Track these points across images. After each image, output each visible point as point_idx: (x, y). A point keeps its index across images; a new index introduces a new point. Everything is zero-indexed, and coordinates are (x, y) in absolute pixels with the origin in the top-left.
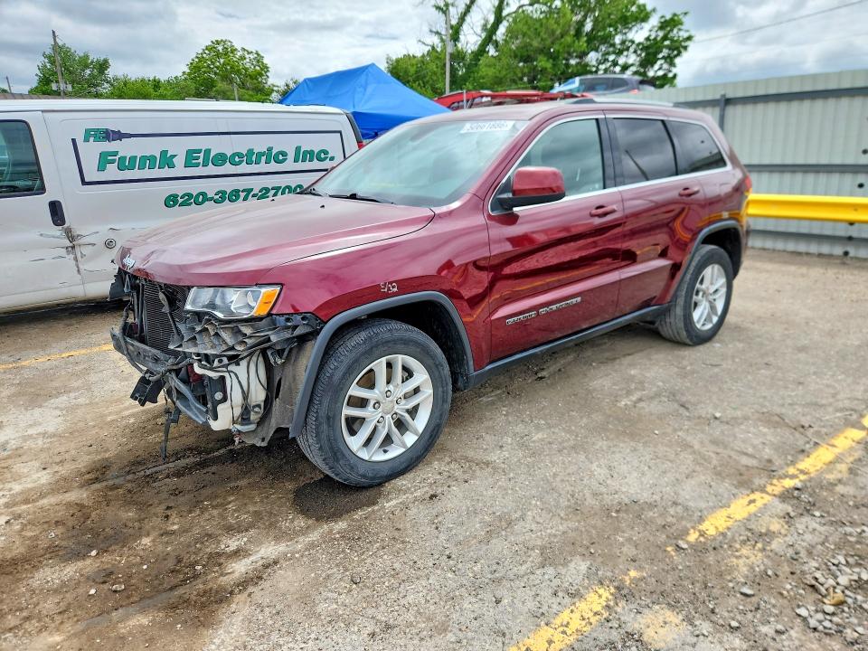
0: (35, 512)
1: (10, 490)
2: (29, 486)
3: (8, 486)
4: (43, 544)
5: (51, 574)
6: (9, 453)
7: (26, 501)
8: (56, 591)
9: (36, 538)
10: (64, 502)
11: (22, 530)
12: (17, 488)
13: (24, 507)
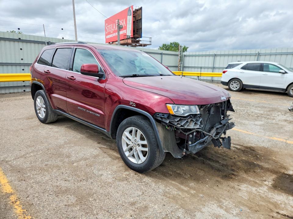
0: (257, 179)
1: (256, 190)
2: (250, 187)
3: (255, 192)
4: (262, 171)
5: (266, 166)
6: (241, 207)
7: (256, 183)
8: (268, 163)
9: (263, 173)
10: (248, 175)
11: (264, 177)
12: (254, 189)
13: (258, 182)
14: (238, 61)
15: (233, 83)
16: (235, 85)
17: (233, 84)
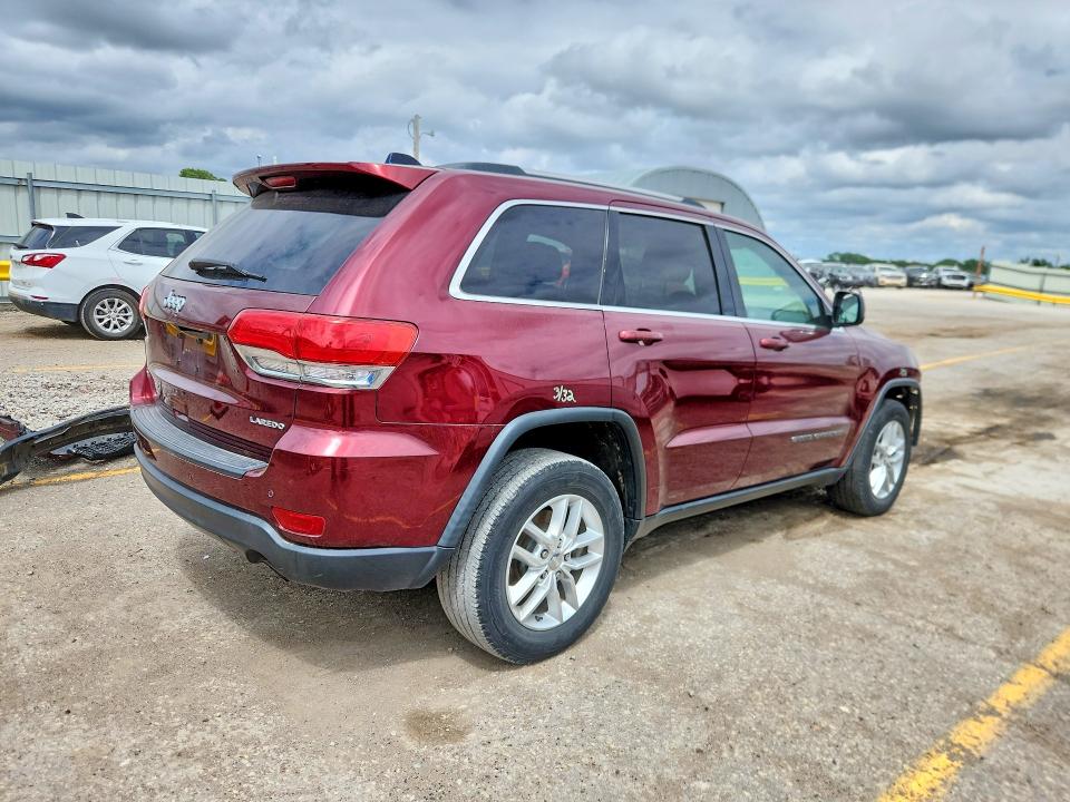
14: (71, 216)
15: (103, 306)
16: (113, 315)
17: (106, 310)
